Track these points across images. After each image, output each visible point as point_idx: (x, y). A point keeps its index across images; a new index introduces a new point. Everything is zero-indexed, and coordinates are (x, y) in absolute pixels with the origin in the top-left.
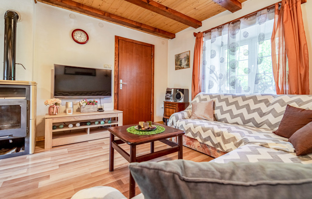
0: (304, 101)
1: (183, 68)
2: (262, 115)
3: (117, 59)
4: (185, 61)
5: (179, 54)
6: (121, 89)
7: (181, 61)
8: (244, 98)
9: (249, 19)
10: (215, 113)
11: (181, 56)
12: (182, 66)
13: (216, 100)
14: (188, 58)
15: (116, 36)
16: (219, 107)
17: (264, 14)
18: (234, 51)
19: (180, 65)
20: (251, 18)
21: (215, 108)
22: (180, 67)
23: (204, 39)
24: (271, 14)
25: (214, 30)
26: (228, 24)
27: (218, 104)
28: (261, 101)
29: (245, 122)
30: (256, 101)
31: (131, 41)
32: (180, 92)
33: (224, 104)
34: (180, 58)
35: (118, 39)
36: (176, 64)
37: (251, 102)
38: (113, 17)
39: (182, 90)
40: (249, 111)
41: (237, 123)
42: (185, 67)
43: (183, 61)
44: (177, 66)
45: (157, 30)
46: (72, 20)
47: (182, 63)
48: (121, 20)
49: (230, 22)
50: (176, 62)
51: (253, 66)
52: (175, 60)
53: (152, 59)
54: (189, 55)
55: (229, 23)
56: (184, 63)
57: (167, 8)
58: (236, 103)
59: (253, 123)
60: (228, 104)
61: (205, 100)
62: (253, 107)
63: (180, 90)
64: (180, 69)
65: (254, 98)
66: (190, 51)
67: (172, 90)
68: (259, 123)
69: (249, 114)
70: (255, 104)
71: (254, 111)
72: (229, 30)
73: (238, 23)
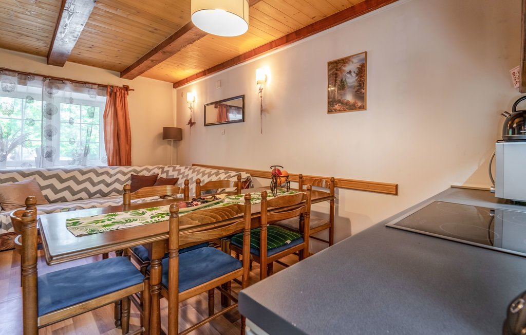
0: (139, 170)
2: (108, 185)
8: (83, 172)
9: (73, 84)
20: (77, 84)
26: (42, 78)
28: (102, 174)
29: (91, 195)
33: (54, 181)
37: (92, 175)
40: (94, 184)
41: (81, 199)
49: (49, 77)
55: (45, 77)
58: (73, 178)
59: (100, 194)
60: (62, 181)
62: (96, 179)
65: (94, 171)
68: (106, 192)
69: (94, 187)
70: (98, 176)
71: (99, 183)
72: (43, 86)
73: (57, 81)
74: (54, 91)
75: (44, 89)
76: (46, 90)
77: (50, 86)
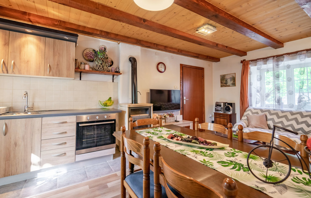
1: (229, 86)
2: (309, 126)
3: (182, 81)
4: (231, 80)
5: (224, 75)
6: (185, 104)
7: (227, 80)
8: (292, 114)
10: (268, 123)
11: (226, 76)
12: (228, 84)
13: (267, 113)
14: (234, 79)
15: (180, 64)
16: (271, 119)
17: (304, 54)
18: (278, 77)
19: (226, 83)
20: (293, 55)
21: (268, 120)
22: (225, 85)
23: (250, 66)
24: (309, 54)
25: (260, 60)
26: (272, 58)
27: (269, 117)
28: (306, 116)
30: (302, 116)
31: (190, 67)
32: (229, 106)
33: (275, 117)
34: (226, 78)
35: (182, 67)
36: (221, 83)
37: (298, 116)
38: (183, 53)
39: (231, 104)
40: (298, 123)
42: (231, 85)
43: (229, 81)
44: (223, 84)
45: (209, 57)
46: (157, 56)
47: (227, 82)
48: (187, 53)
50: (221, 81)
51: (291, 87)
52: (221, 79)
53: (203, 79)
54: (235, 76)
55: (274, 57)
56: (230, 82)
57: (227, 47)
58: (285, 117)
59: (302, 131)
60: (279, 117)
61: (257, 113)
62: (300, 120)
63: (229, 104)
64: (225, 86)
65: (301, 114)
66: (235, 73)
67: (222, 104)
68: (307, 131)
69: (298, 125)
70: (302, 118)
71: (302, 123)
72: (273, 62)
73: (281, 57)
74: (280, 63)
75: (274, 64)
76: (275, 63)
77: (278, 61)
